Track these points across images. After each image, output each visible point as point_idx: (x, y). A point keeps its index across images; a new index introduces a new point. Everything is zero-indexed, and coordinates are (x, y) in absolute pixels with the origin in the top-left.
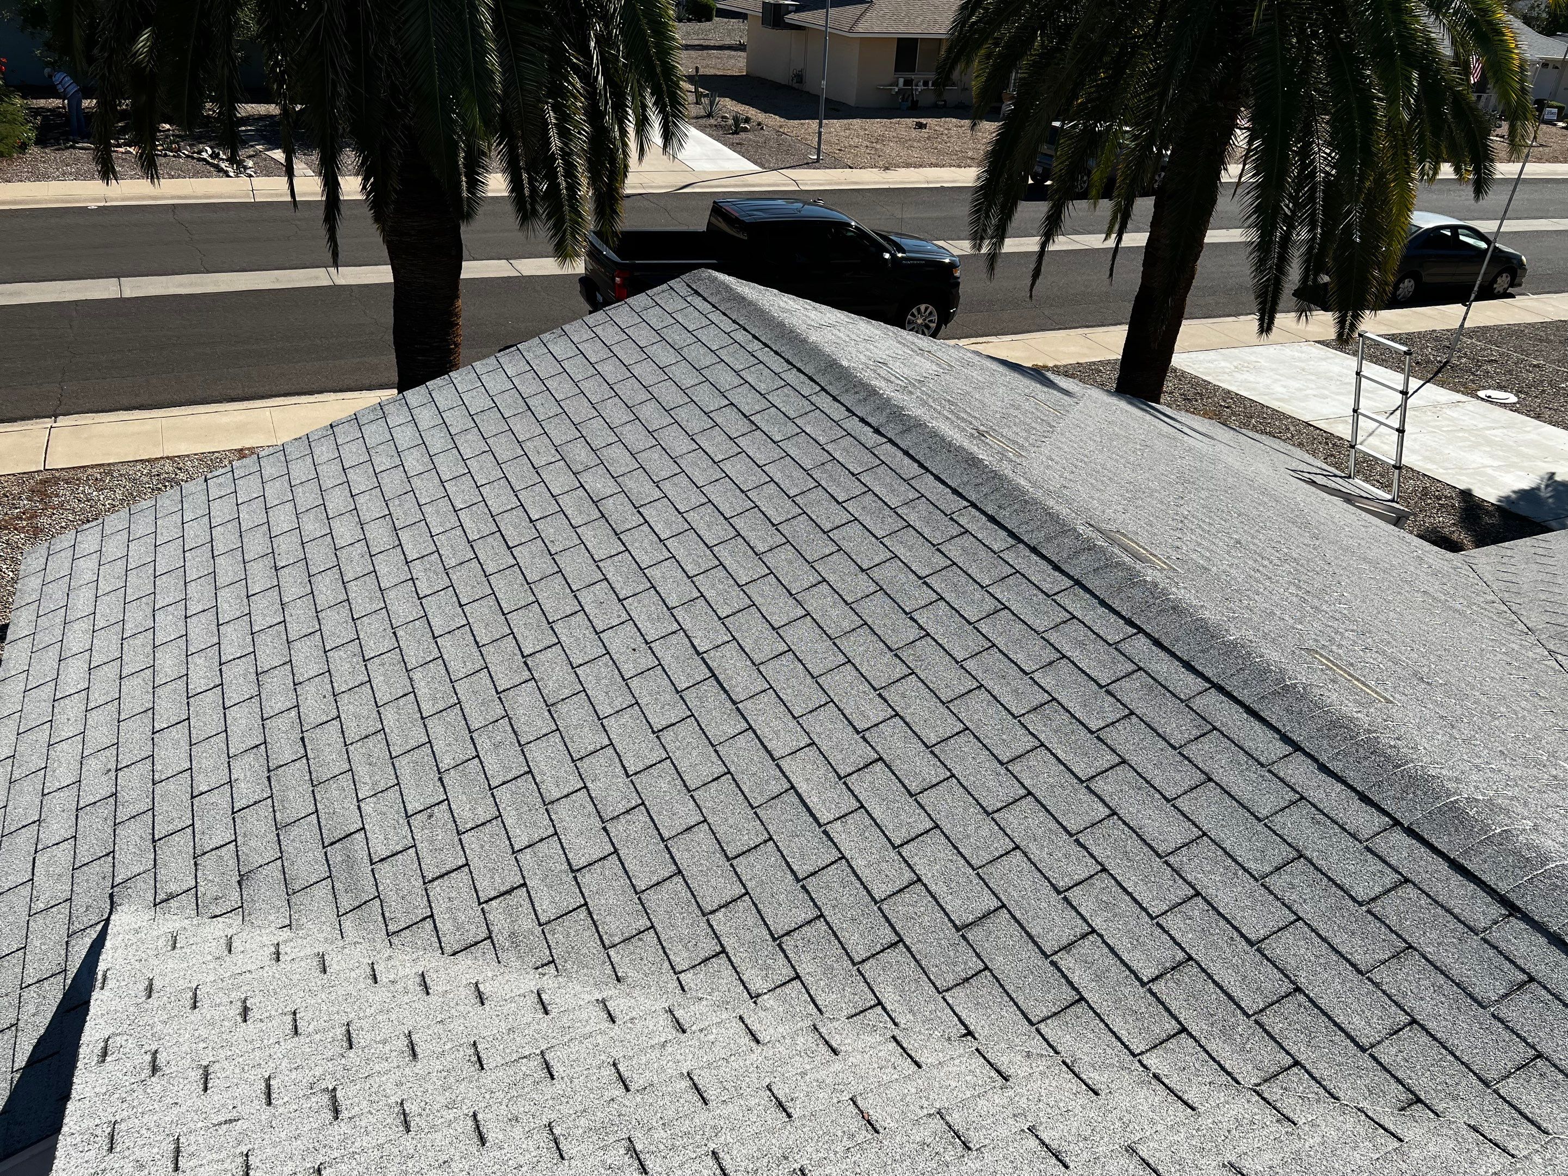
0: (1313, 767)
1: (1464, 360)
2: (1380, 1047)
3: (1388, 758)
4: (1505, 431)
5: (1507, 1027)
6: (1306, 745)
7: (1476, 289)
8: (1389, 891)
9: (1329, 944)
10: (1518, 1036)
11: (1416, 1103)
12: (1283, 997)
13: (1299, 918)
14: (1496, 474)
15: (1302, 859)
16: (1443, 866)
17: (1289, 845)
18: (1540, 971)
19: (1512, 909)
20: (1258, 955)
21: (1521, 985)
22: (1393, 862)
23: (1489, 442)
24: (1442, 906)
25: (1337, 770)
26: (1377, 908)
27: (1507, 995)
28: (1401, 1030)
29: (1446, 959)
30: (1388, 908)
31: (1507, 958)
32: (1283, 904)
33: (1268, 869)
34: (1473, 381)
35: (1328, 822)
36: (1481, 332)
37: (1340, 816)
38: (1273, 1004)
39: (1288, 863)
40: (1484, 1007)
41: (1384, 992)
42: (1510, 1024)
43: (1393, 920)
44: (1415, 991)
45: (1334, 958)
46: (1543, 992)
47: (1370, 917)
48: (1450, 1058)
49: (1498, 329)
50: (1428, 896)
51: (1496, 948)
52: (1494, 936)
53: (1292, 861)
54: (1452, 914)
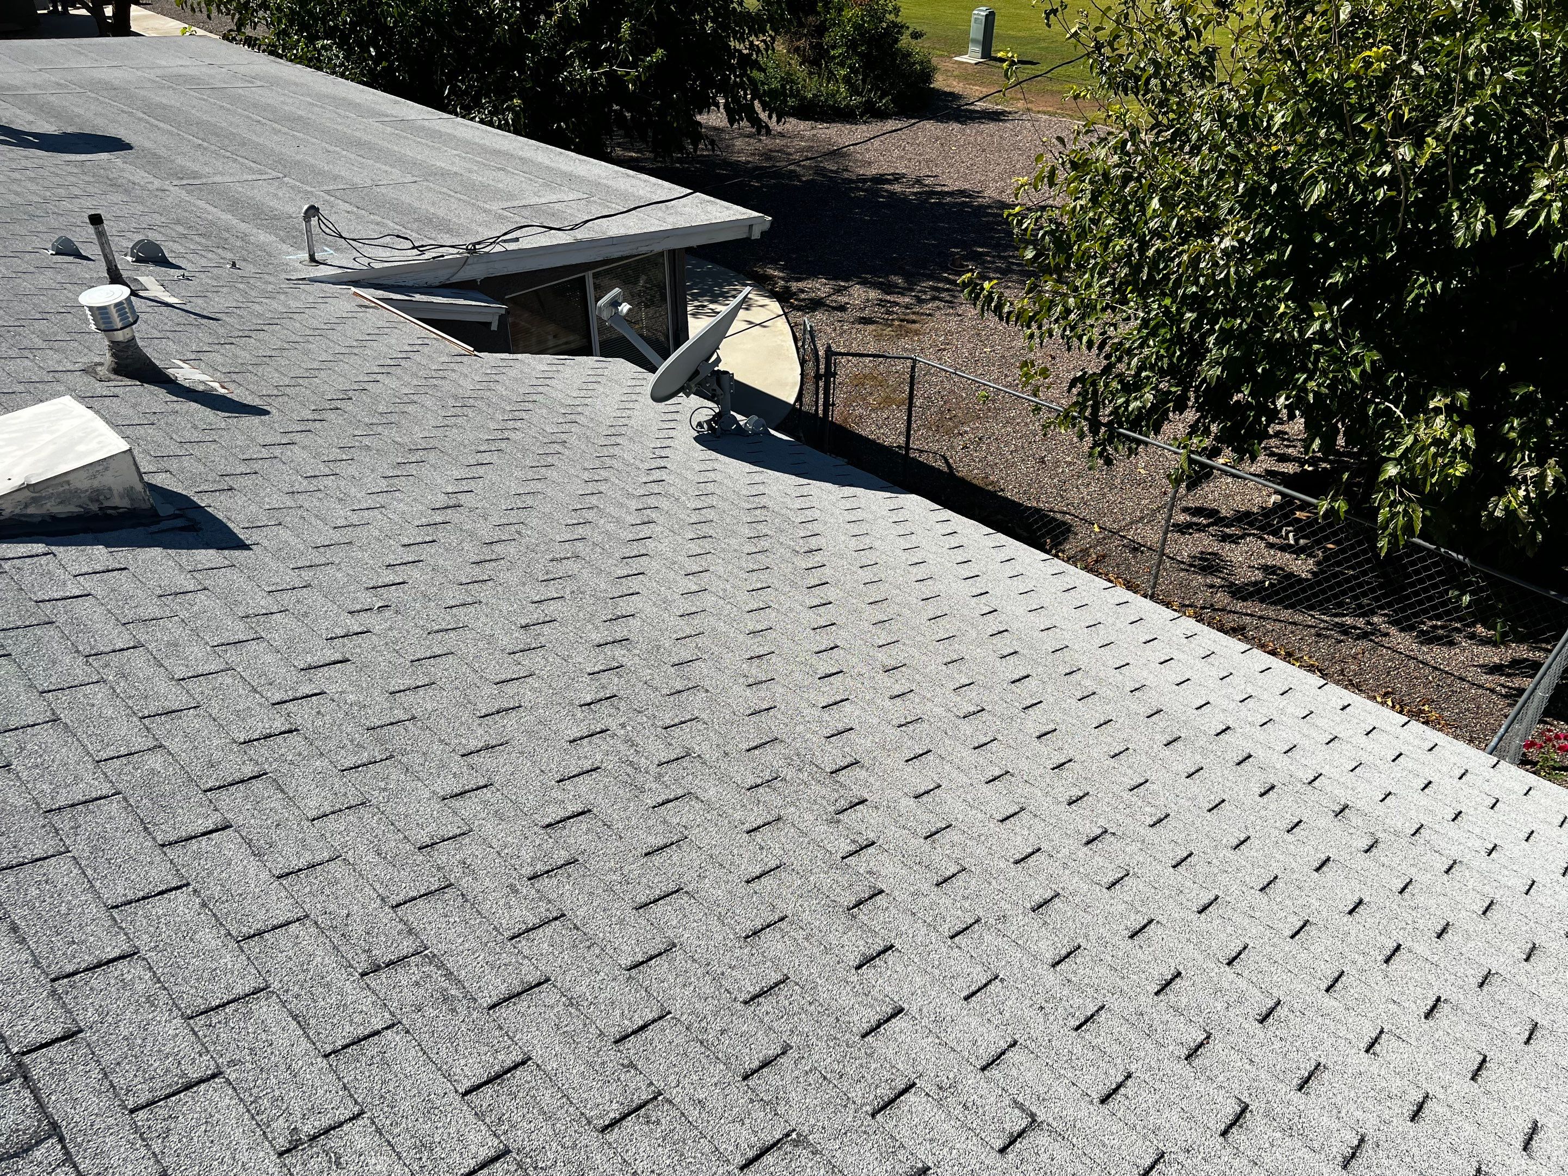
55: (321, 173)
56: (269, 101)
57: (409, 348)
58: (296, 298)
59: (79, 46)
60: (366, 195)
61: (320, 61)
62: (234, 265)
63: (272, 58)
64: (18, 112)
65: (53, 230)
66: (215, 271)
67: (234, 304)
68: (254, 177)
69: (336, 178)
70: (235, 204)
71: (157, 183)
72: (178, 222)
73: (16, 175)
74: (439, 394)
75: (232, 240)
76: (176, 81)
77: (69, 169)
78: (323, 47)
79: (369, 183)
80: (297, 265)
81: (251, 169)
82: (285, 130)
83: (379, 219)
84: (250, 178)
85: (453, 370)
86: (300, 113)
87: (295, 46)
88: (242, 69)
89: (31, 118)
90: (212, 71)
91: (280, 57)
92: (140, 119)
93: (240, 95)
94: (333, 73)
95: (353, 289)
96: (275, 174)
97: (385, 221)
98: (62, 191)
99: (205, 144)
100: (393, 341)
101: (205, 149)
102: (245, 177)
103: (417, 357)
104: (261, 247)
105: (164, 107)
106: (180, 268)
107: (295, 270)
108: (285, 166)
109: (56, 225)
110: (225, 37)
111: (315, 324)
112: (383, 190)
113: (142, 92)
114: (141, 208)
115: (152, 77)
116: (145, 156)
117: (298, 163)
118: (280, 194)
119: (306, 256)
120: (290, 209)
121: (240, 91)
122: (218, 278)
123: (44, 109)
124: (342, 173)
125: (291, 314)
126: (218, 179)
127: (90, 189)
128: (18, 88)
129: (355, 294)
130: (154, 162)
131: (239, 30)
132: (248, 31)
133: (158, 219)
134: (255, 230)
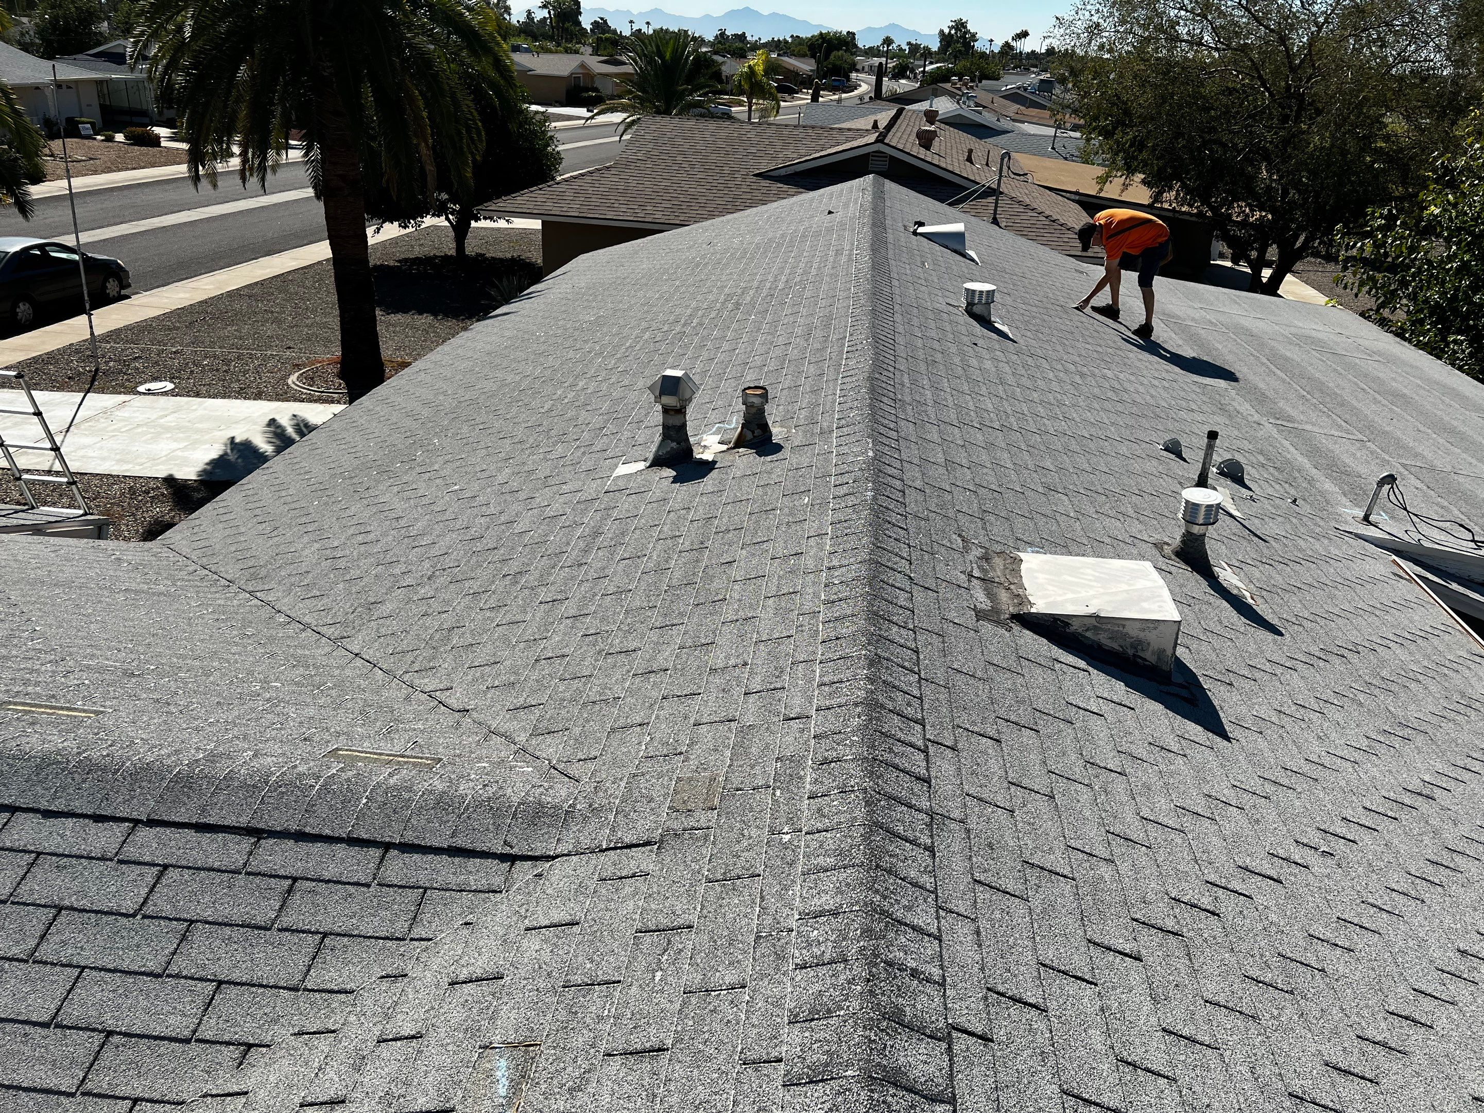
0: (36, 819)
1: (111, 364)
2: (202, 1027)
3: (104, 770)
4: (176, 415)
5: (293, 931)
6: (21, 802)
7: (86, 298)
8: (154, 886)
9: (121, 971)
10: (303, 932)
11: (249, 1050)
12: (99, 1052)
13: (84, 968)
14: (186, 454)
15: (63, 912)
16: (190, 834)
17: (44, 906)
18: (297, 868)
19: (257, 833)
20: (58, 1031)
21: (290, 891)
22: (147, 859)
23: (168, 429)
24: (204, 869)
25: (62, 808)
26: (149, 909)
27: (282, 906)
28: (212, 999)
29: (225, 911)
30: (159, 902)
31: (271, 876)
32: (63, 965)
33: (33, 943)
34: (128, 380)
35: (74, 861)
36: (114, 335)
37: (83, 849)
38: (92, 1065)
39: (51, 924)
40: (269, 929)
41: (186, 977)
42: (294, 928)
43: (168, 910)
44: (211, 957)
45: (131, 980)
46: (308, 883)
47: (146, 921)
48: (261, 990)
49: (128, 328)
50: (189, 868)
51: (259, 874)
52: (254, 865)
53: (54, 920)
54: (213, 870)
55: (1405, 448)
56: (1381, 375)
57: (1430, 630)
58: (1338, 547)
59: (1238, 297)
60: (1442, 479)
61: (1442, 351)
62: (1295, 501)
63: (1398, 339)
64: (1174, 336)
65: (1167, 430)
66: (1278, 501)
67: (1283, 534)
68: (1340, 434)
69: (1416, 455)
70: (1314, 452)
71: (1257, 417)
72: (1261, 452)
73: (1156, 382)
74: (1447, 684)
75: (1300, 480)
76: (1305, 341)
77: (1194, 388)
78: (1455, 342)
79: (1449, 469)
80: (1349, 519)
81: (1340, 426)
82: (1385, 402)
83: (1446, 504)
84: (1336, 434)
85: (1469, 668)
86: (1405, 391)
87: (1424, 335)
88: (1367, 343)
89: (1180, 342)
90: (1338, 339)
91: (1405, 339)
92: (1263, 364)
93: (1356, 364)
94: (1453, 365)
95: (1394, 557)
96: (1360, 437)
97: (1451, 507)
98: (1184, 404)
99: (1309, 396)
100: (1417, 618)
101: (1307, 400)
102: (1333, 432)
103: (1436, 641)
104: (1322, 493)
105: (1287, 359)
106: (1250, 489)
107: (1346, 522)
108: (1372, 431)
109: (1171, 428)
110: (1362, 315)
111: (1348, 575)
112: (1461, 479)
113: (1273, 343)
114: (1236, 432)
115: (1286, 333)
116: (1255, 393)
117: (1385, 433)
118: (1358, 455)
119: (1362, 515)
120: (1363, 470)
121: (1357, 361)
122: (1277, 507)
123: (1193, 338)
124: (1425, 453)
125: (1328, 559)
126: (1308, 427)
127: (1205, 408)
128: (1179, 317)
129: (1394, 562)
130: (1260, 399)
131: (1377, 311)
132: (1386, 313)
133: (1246, 445)
134: (1323, 478)
